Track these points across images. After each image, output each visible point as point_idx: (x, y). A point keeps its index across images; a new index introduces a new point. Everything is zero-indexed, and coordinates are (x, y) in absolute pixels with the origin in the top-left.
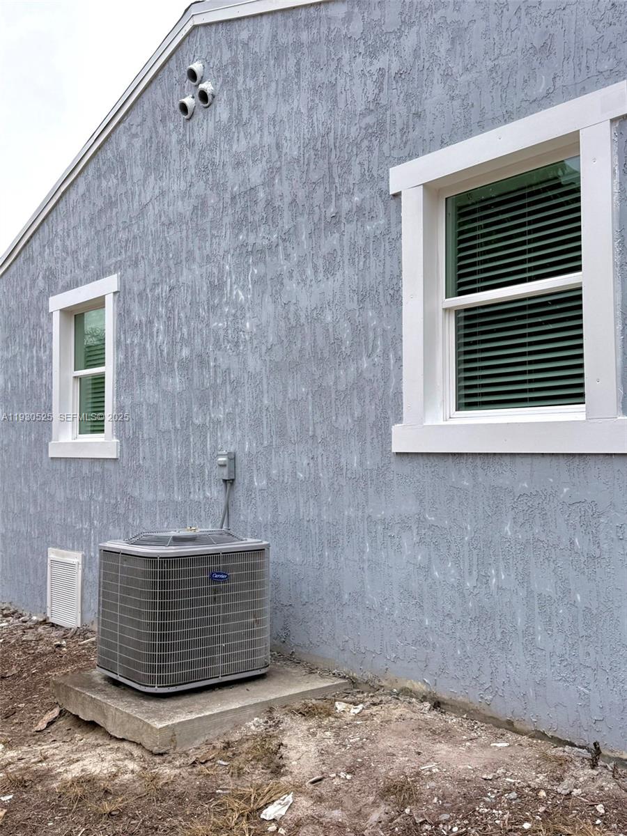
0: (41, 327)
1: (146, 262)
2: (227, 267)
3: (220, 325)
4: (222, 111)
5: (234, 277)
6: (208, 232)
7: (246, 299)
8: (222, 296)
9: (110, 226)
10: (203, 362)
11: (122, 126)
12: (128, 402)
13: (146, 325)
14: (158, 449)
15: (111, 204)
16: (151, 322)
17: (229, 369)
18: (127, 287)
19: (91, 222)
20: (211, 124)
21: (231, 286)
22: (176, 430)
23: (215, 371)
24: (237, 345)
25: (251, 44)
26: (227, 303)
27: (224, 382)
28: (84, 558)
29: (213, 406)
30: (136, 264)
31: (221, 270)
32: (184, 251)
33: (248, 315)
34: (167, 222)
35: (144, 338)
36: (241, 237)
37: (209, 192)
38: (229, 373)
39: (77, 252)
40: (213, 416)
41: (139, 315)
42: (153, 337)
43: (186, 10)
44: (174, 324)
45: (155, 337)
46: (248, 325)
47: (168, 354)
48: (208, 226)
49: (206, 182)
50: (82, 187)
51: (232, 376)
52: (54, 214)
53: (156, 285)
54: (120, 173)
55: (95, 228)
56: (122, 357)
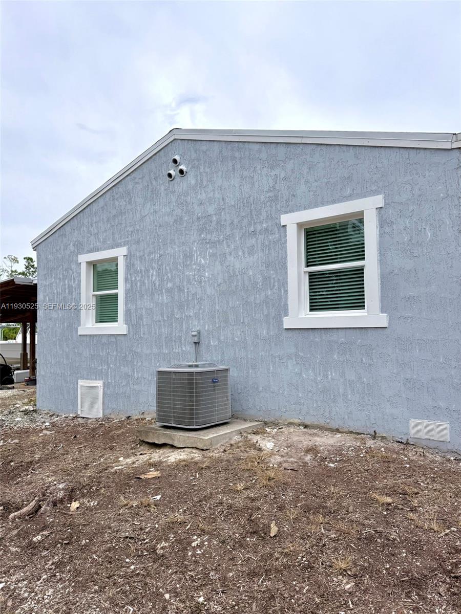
0: (71, 270)
1: (145, 243)
2: (195, 248)
3: (191, 273)
4: (191, 179)
5: (198, 253)
6: (183, 232)
7: (206, 263)
8: (192, 261)
9: (121, 224)
10: (180, 290)
11: (129, 177)
12: (133, 307)
13: (144, 271)
14: (153, 329)
15: (121, 213)
16: (148, 271)
17: (196, 293)
18: (132, 253)
19: (108, 221)
20: (185, 185)
21: (197, 257)
22: (164, 320)
23: (188, 294)
24: (200, 282)
25: (208, 153)
26: (194, 264)
27: (193, 299)
28: (104, 383)
29: (187, 310)
30: (138, 242)
31: (191, 249)
32: (169, 239)
33: (206, 270)
34: (159, 225)
35: (143, 278)
36: (203, 236)
37: (184, 214)
38: (196, 295)
39: (98, 234)
40: (186, 314)
41: (140, 267)
42: (149, 277)
43: (170, 131)
44: (163, 272)
45: (150, 277)
46: (207, 274)
47: (159, 285)
48: (183, 229)
49: (182, 210)
50: (101, 202)
51: (198, 296)
52: (81, 214)
53: (150, 253)
54: (127, 199)
55: (111, 224)
56: (129, 286)
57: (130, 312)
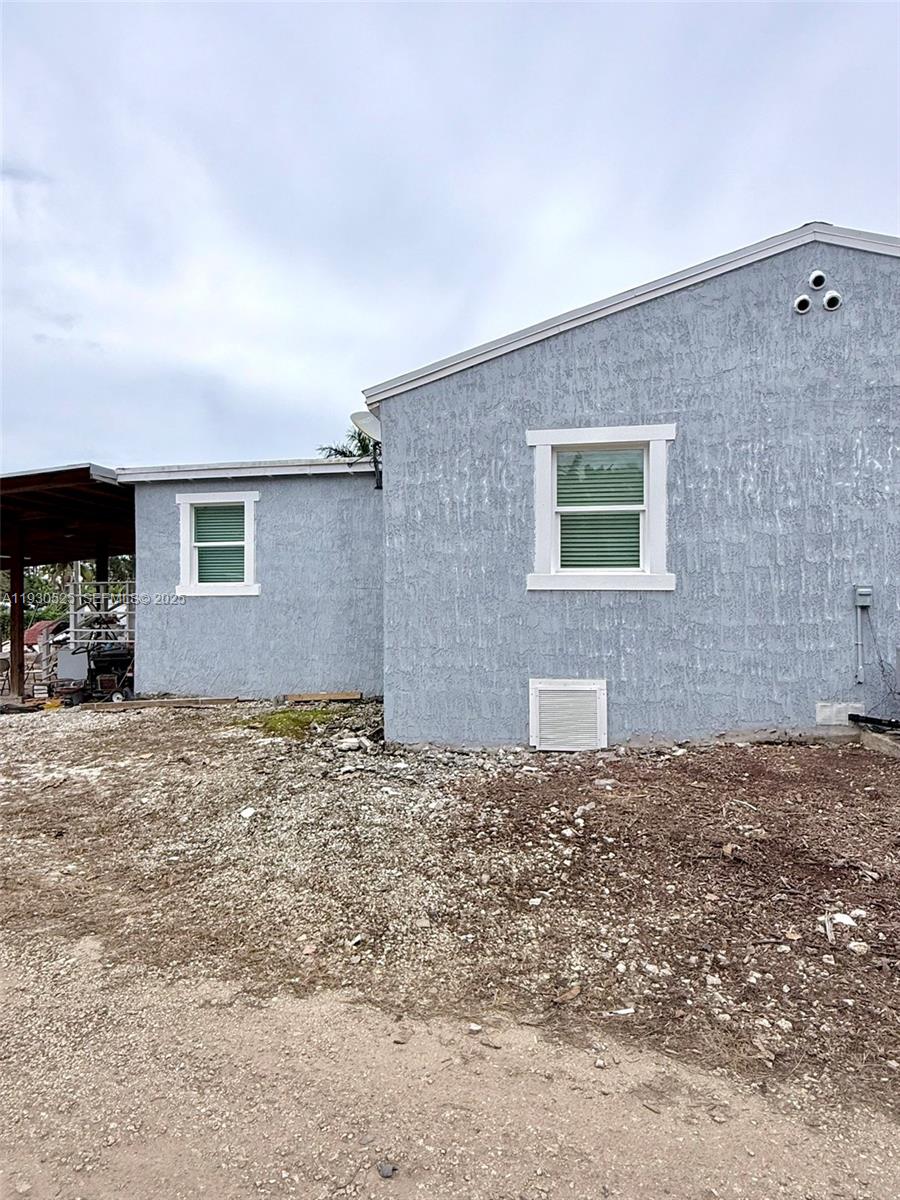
0: (500, 458)
1: (727, 421)
2: (858, 441)
3: (847, 484)
4: (851, 315)
5: (867, 450)
6: (831, 410)
7: (885, 469)
8: (851, 462)
9: (657, 379)
10: (820, 512)
11: (684, 293)
12: (691, 541)
13: (723, 475)
14: (747, 582)
15: (660, 359)
16: (734, 473)
17: (861, 520)
18: (689, 438)
19: (619, 369)
20: (837, 326)
21: (863, 456)
22: (777, 566)
23: (841, 521)
24: (872, 502)
26: (857, 468)
27: (854, 530)
29: (837, 548)
30: (708, 418)
31: (849, 443)
32: (791, 419)
33: (887, 480)
34: (764, 391)
35: (720, 485)
36: (879, 420)
37: (832, 378)
38: (862, 524)
39: (587, 393)
40: (836, 556)
41: (710, 465)
42: (737, 485)
43: (805, 225)
44: (773, 477)
45: (740, 487)
46: (887, 488)
47: (763, 502)
48: (831, 404)
49: (830, 369)
50: (601, 331)
51: (865, 526)
53: (738, 442)
54: (678, 335)
55: (627, 376)
56: (678, 499)
57: (684, 550)
